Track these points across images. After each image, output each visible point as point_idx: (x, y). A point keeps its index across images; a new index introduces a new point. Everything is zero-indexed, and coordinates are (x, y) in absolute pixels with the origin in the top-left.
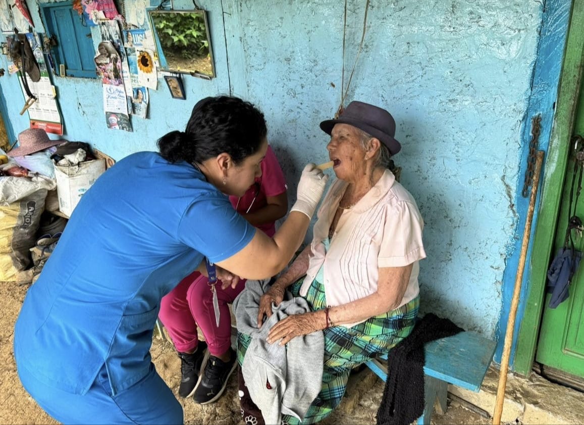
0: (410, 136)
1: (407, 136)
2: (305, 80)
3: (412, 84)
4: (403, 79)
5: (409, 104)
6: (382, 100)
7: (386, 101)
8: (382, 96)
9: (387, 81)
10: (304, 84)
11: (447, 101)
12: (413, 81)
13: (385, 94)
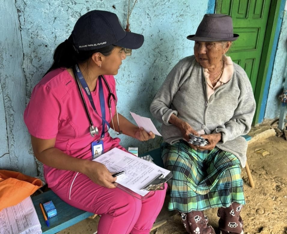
0: (163, 39)
1: (161, 40)
2: (91, 3)
3: (164, 6)
4: (160, 2)
5: (162, 19)
6: (148, 17)
7: (150, 17)
8: (148, 14)
9: (151, 4)
10: (90, 6)
11: (179, 16)
12: (165, 4)
13: (150, 13)
